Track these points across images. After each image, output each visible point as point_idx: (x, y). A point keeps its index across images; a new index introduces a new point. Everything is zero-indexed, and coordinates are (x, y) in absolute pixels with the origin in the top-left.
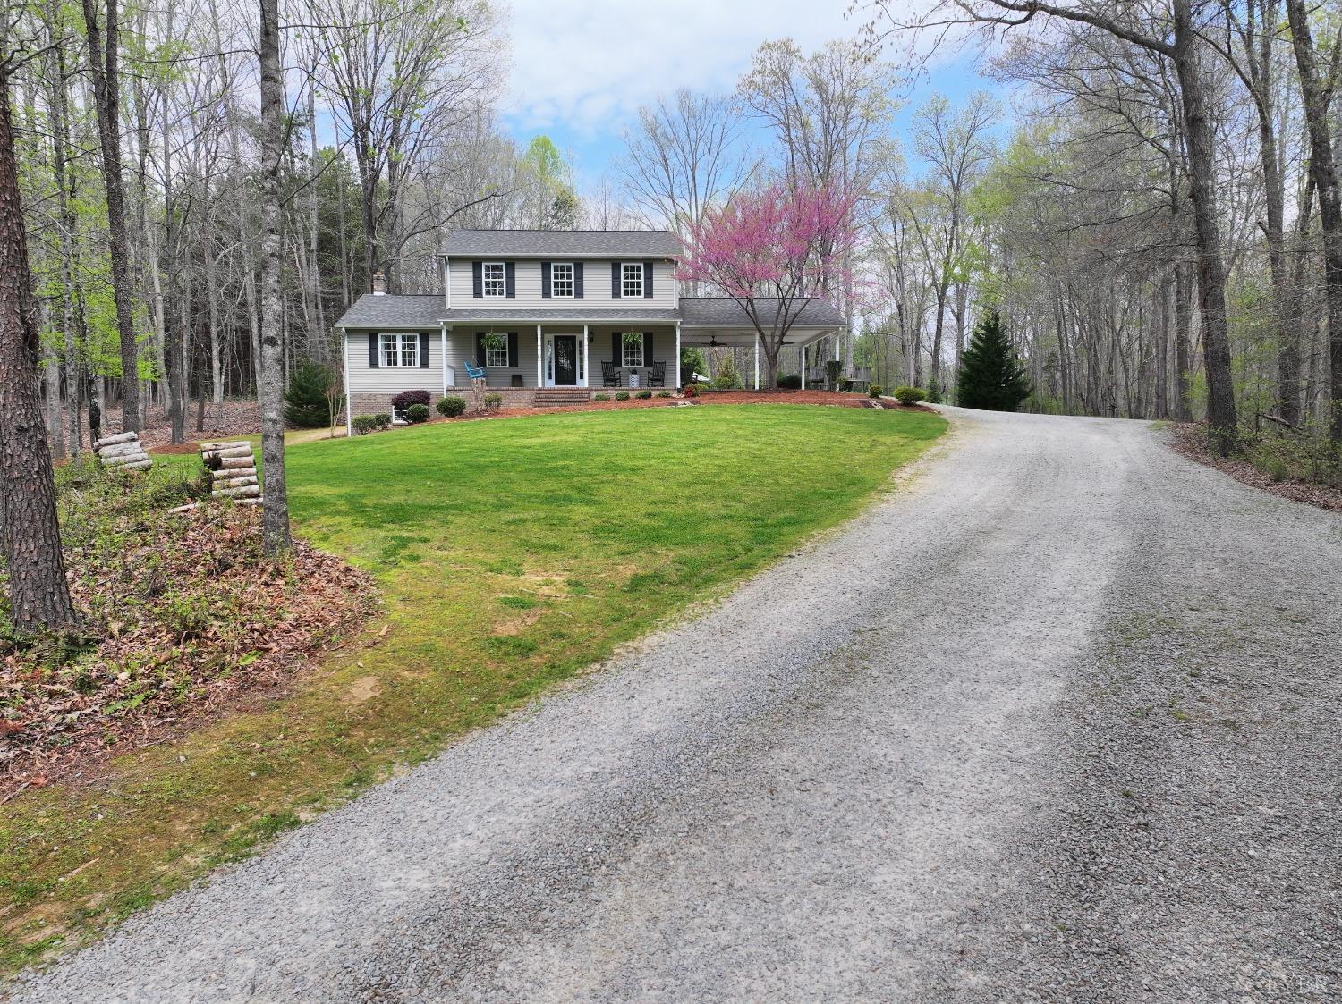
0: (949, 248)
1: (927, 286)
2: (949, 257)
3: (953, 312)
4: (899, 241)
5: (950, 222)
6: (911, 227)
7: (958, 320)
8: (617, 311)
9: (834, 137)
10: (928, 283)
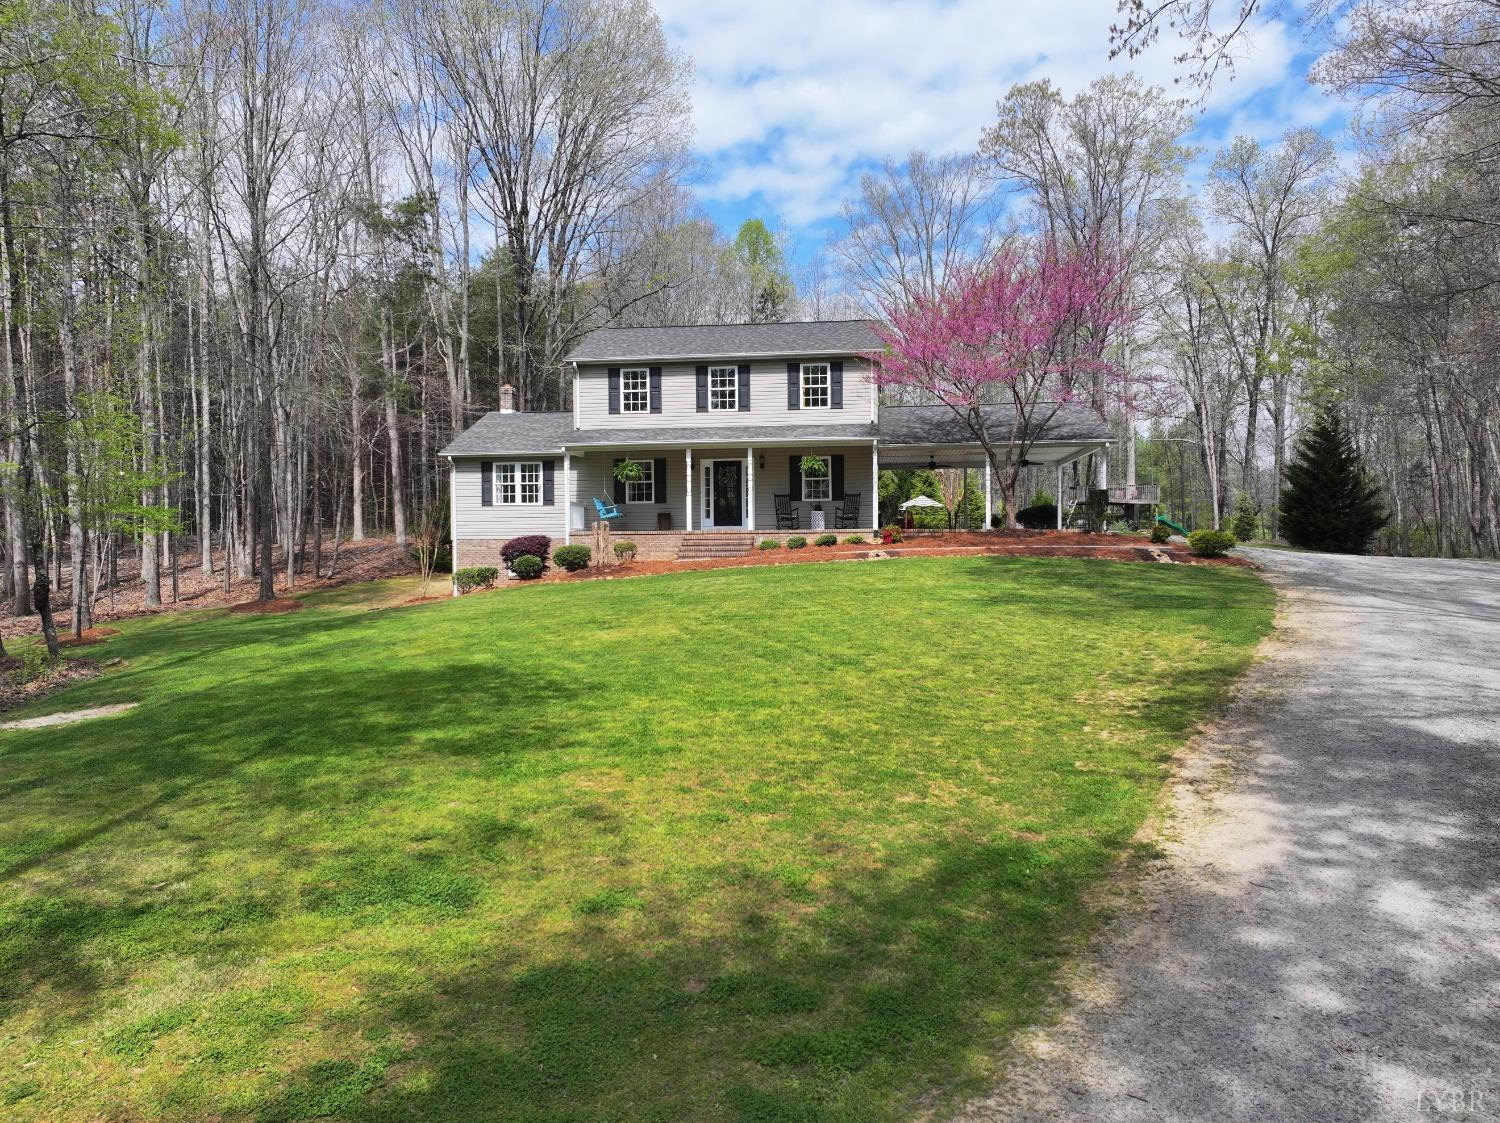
0: (1263, 330)
1: (1233, 378)
2: (1262, 341)
3: (1269, 410)
4: (1195, 323)
5: (1263, 299)
6: (1212, 306)
7: (1276, 420)
8: (793, 428)
9: (1105, 196)
10: (1236, 374)
